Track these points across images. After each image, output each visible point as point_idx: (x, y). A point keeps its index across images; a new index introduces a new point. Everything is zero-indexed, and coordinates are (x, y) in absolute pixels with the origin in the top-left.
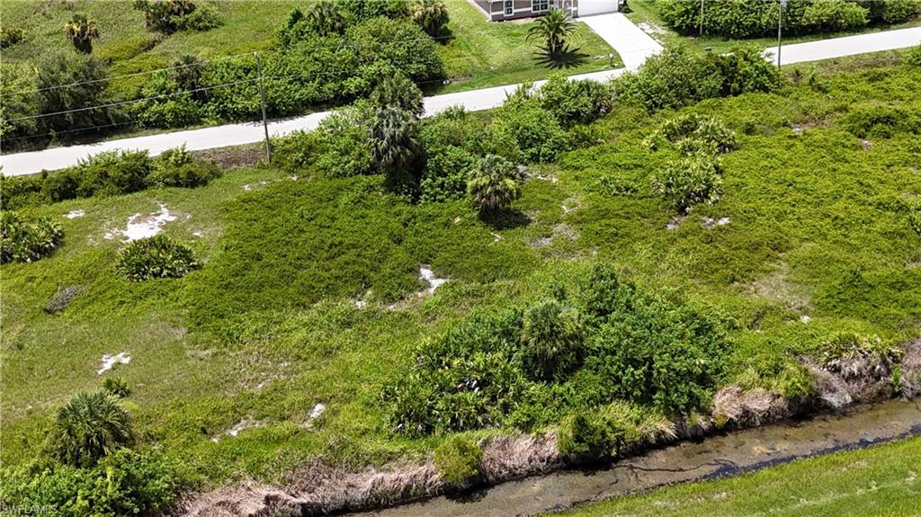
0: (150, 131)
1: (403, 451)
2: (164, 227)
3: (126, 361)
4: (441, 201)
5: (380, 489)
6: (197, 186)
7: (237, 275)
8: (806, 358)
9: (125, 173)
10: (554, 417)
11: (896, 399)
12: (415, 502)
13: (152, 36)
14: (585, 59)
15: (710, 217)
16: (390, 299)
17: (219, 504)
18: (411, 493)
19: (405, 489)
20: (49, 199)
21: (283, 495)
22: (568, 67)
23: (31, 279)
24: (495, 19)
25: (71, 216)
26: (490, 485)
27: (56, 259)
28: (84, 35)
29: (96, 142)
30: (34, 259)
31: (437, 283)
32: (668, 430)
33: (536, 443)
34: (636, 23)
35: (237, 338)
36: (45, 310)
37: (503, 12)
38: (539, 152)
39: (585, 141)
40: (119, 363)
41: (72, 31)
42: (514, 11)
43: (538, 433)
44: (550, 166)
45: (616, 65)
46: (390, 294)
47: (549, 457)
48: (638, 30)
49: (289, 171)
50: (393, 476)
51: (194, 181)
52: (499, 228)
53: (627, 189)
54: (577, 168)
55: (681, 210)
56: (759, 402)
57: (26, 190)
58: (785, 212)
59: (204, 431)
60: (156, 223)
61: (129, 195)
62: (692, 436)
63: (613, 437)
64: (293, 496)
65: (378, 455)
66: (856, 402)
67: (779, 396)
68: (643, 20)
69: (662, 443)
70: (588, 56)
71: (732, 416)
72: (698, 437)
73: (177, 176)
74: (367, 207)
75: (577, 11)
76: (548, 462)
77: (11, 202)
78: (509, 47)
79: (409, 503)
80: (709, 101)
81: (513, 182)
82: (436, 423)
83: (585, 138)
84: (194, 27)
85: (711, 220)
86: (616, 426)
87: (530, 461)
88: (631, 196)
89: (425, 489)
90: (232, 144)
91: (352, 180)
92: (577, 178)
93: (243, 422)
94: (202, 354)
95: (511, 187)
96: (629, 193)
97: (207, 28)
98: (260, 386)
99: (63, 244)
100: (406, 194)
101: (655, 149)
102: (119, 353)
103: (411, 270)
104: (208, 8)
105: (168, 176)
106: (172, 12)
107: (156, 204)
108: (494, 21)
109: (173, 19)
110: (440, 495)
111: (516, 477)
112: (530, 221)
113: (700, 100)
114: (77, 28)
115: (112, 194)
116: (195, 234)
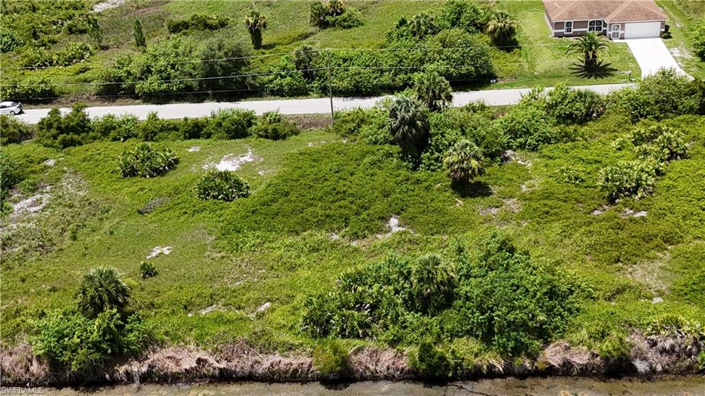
0: (273, 97)
1: (301, 345)
2: (242, 165)
3: (167, 252)
4: (433, 170)
5: (276, 368)
6: (278, 139)
7: (264, 205)
8: (636, 330)
9: (233, 125)
10: (416, 340)
11: (698, 375)
12: (297, 382)
13: (312, 29)
14: (613, 72)
15: (632, 209)
16: (355, 236)
17: (168, 358)
18: (298, 375)
19: (293, 372)
20: (182, 137)
21: (211, 360)
22: (596, 78)
23: (142, 189)
24: (557, 35)
25: (190, 150)
26: (354, 380)
27: (165, 178)
28: (255, 26)
29: (236, 101)
30: (152, 176)
31: (396, 229)
32: (499, 366)
33: (395, 356)
34: (669, 48)
35: (241, 248)
36: (139, 211)
37: (563, 31)
38: (526, 142)
39: (567, 137)
40: (162, 253)
41: (248, 22)
42: (573, 30)
43: (398, 350)
44: (532, 154)
45: (633, 79)
46: (356, 233)
47: (403, 369)
48: (669, 52)
49: (343, 136)
50: (287, 361)
51: (276, 136)
52: (463, 196)
53: (576, 179)
54: (550, 158)
55: (611, 201)
56: (580, 358)
57: (169, 129)
58: (692, 213)
59: (186, 307)
60: (238, 162)
61: (233, 141)
62: (519, 373)
63: (452, 362)
64: (218, 362)
65: (284, 344)
66: (665, 371)
67: (597, 356)
68: (676, 45)
69: (492, 374)
70: (616, 70)
71: (554, 364)
72: (523, 375)
73: (266, 131)
74: (380, 168)
75: (623, 34)
76: (401, 372)
77: (157, 137)
78: (556, 58)
79: (293, 382)
80: (685, 116)
81: (476, 163)
82: (331, 329)
83: (567, 135)
84: (341, 26)
85: (632, 212)
86: (458, 355)
87: (388, 369)
88: (578, 185)
89: (307, 374)
90: (318, 112)
91: (379, 147)
92: (546, 166)
93: (215, 305)
94: (214, 255)
95: (474, 166)
96: (578, 182)
97: (350, 27)
98: (238, 283)
99: (175, 168)
100: (409, 162)
101: (620, 149)
102: (165, 246)
103: (382, 218)
104: (354, 12)
105: (261, 130)
106: (328, 14)
107: (246, 149)
108: (556, 36)
109: (328, 18)
110: (317, 381)
111: (375, 378)
112: (491, 194)
113: (680, 114)
114: (251, 21)
115: (222, 138)
116: (260, 173)
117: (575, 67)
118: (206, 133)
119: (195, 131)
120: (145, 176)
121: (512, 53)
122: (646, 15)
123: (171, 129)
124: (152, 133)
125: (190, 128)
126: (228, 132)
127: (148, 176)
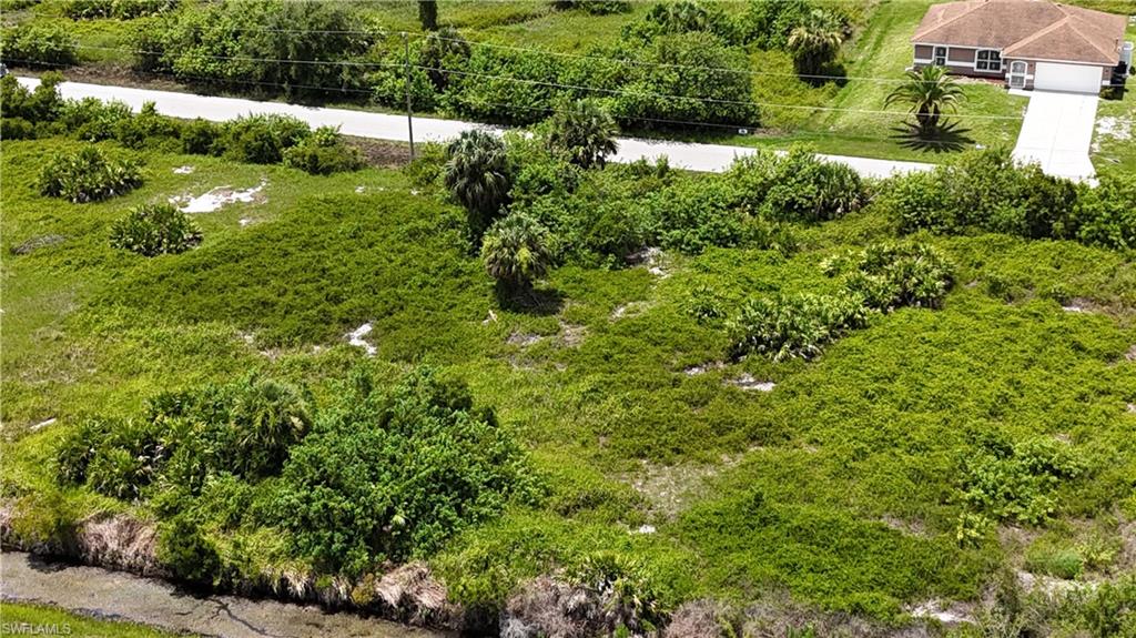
2: (226, 206)
6: (318, 173)
15: (754, 376)
20: (180, 148)
25: (178, 171)
30: (81, 201)
32: (297, 584)
34: (1101, 115)
36: (11, 250)
37: (930, 62)
42: (948, 63)
47: (157, 560)
48: (1092, 124)
51: (315, 167)
56: (432, 597)
60: (226, 199)
63: (226, 563)
71: (387, 597)
73: (304, 157)
76: (154, 565)
77: (142, 143)
81: (529, 254)
85: (751, 380)
86: (239, 553)
87: (137, 555)
92: (689, 282)
94: (51, 333)
95: (521, 259)
96: (706, 316)
99: (125, 195)
101: (831, 274)
107: (259, 181)
115: (236, 159)
116: (242, 221)
117: (903, 126)
118: (215, 148)
119: (202, 141)
120: (71, 199)
121: (820, 90)
122: (1079, 52)
123: (171, 134)
124: (134, 134)
125: (194, 135)
126: (248, 149)
127: (75, 200)
